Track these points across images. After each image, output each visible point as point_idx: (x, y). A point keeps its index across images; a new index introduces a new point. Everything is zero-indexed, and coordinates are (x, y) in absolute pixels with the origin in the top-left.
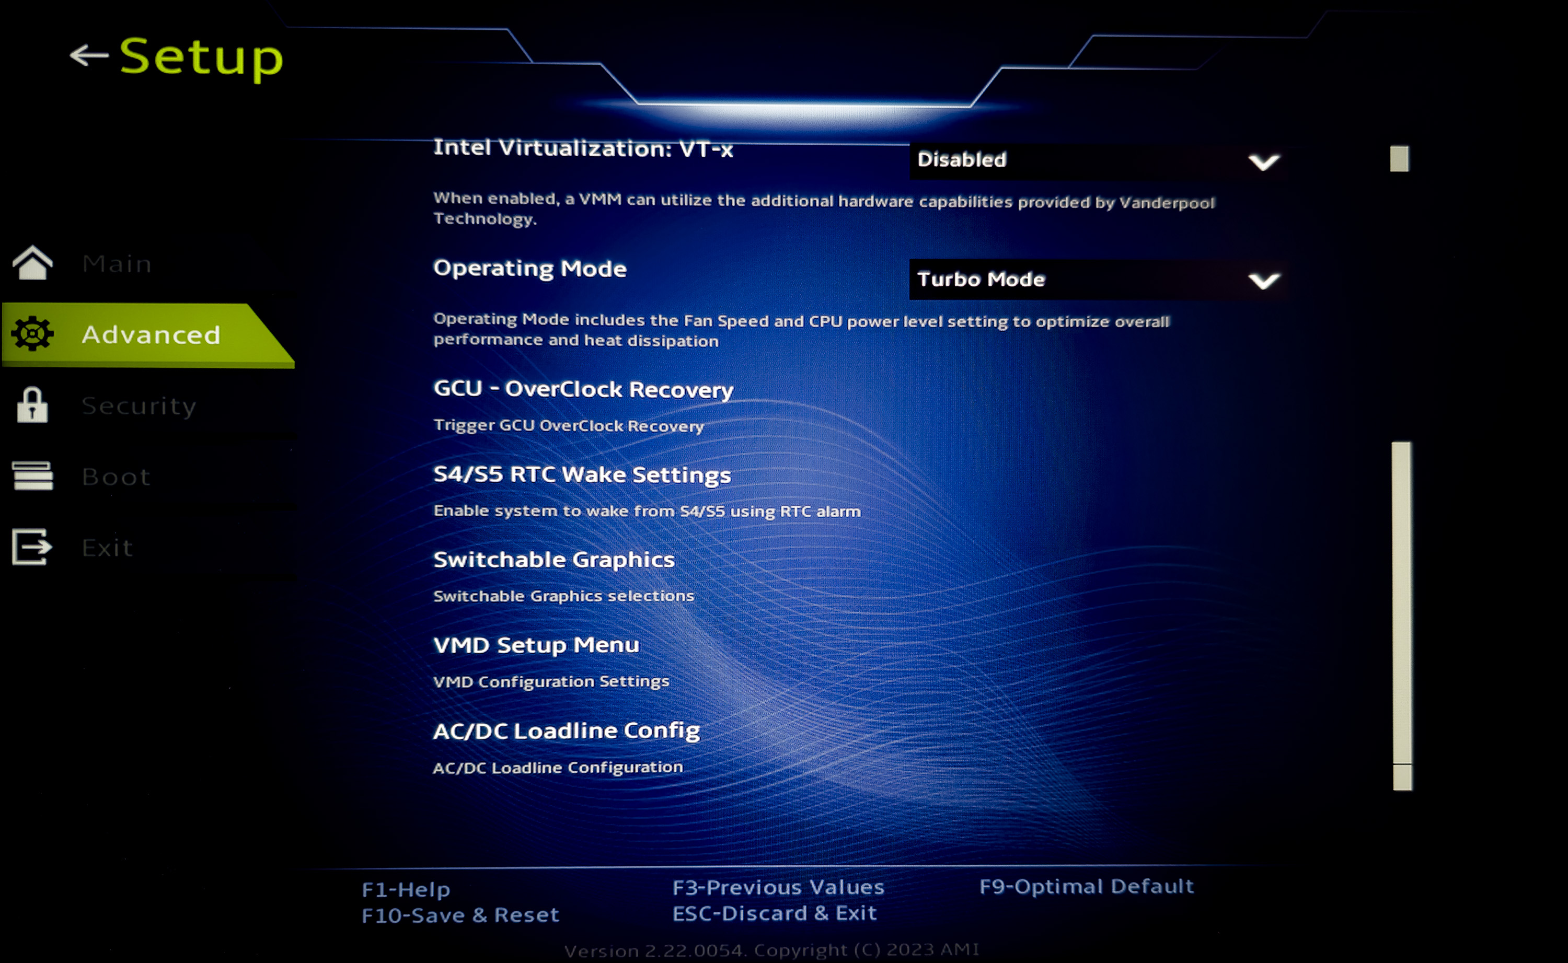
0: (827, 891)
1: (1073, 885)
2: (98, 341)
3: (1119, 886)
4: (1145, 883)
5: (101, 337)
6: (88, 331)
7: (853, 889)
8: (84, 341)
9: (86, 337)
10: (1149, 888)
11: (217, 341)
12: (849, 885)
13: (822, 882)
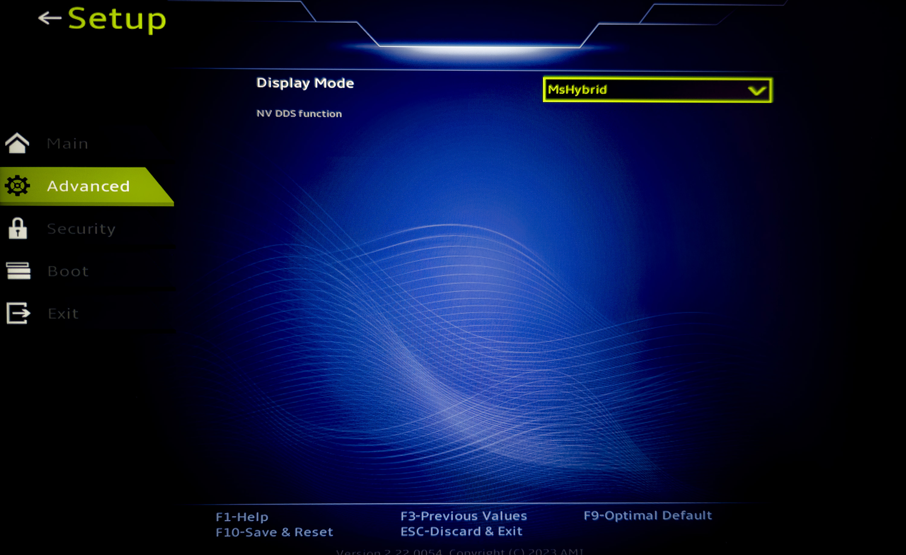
0: (493, 518)
1: (639, 515)
2: (57, 190)
3: (667, 515)
4: (683, 513)
5: (58, 188)
6: (51, 184)
7: (508, 517)
8: (48, 190)
9: (50, 188)
10: (685, 516)
11: (128, 190)
12: (506, 515)
13: (490, 513)
